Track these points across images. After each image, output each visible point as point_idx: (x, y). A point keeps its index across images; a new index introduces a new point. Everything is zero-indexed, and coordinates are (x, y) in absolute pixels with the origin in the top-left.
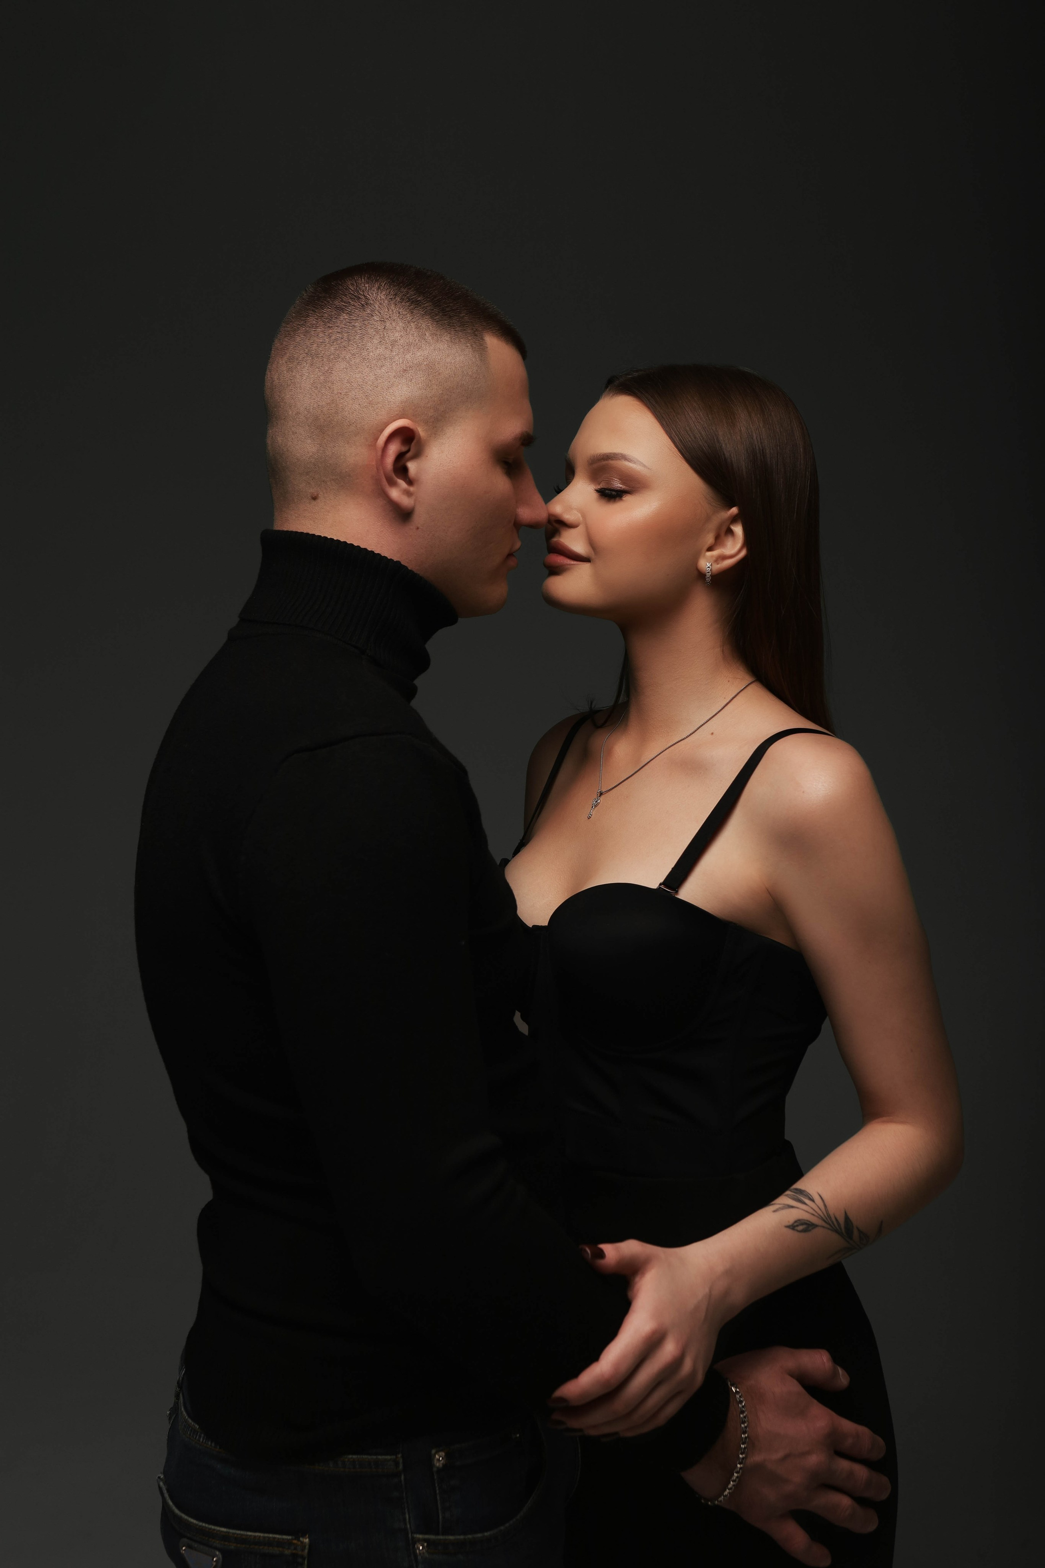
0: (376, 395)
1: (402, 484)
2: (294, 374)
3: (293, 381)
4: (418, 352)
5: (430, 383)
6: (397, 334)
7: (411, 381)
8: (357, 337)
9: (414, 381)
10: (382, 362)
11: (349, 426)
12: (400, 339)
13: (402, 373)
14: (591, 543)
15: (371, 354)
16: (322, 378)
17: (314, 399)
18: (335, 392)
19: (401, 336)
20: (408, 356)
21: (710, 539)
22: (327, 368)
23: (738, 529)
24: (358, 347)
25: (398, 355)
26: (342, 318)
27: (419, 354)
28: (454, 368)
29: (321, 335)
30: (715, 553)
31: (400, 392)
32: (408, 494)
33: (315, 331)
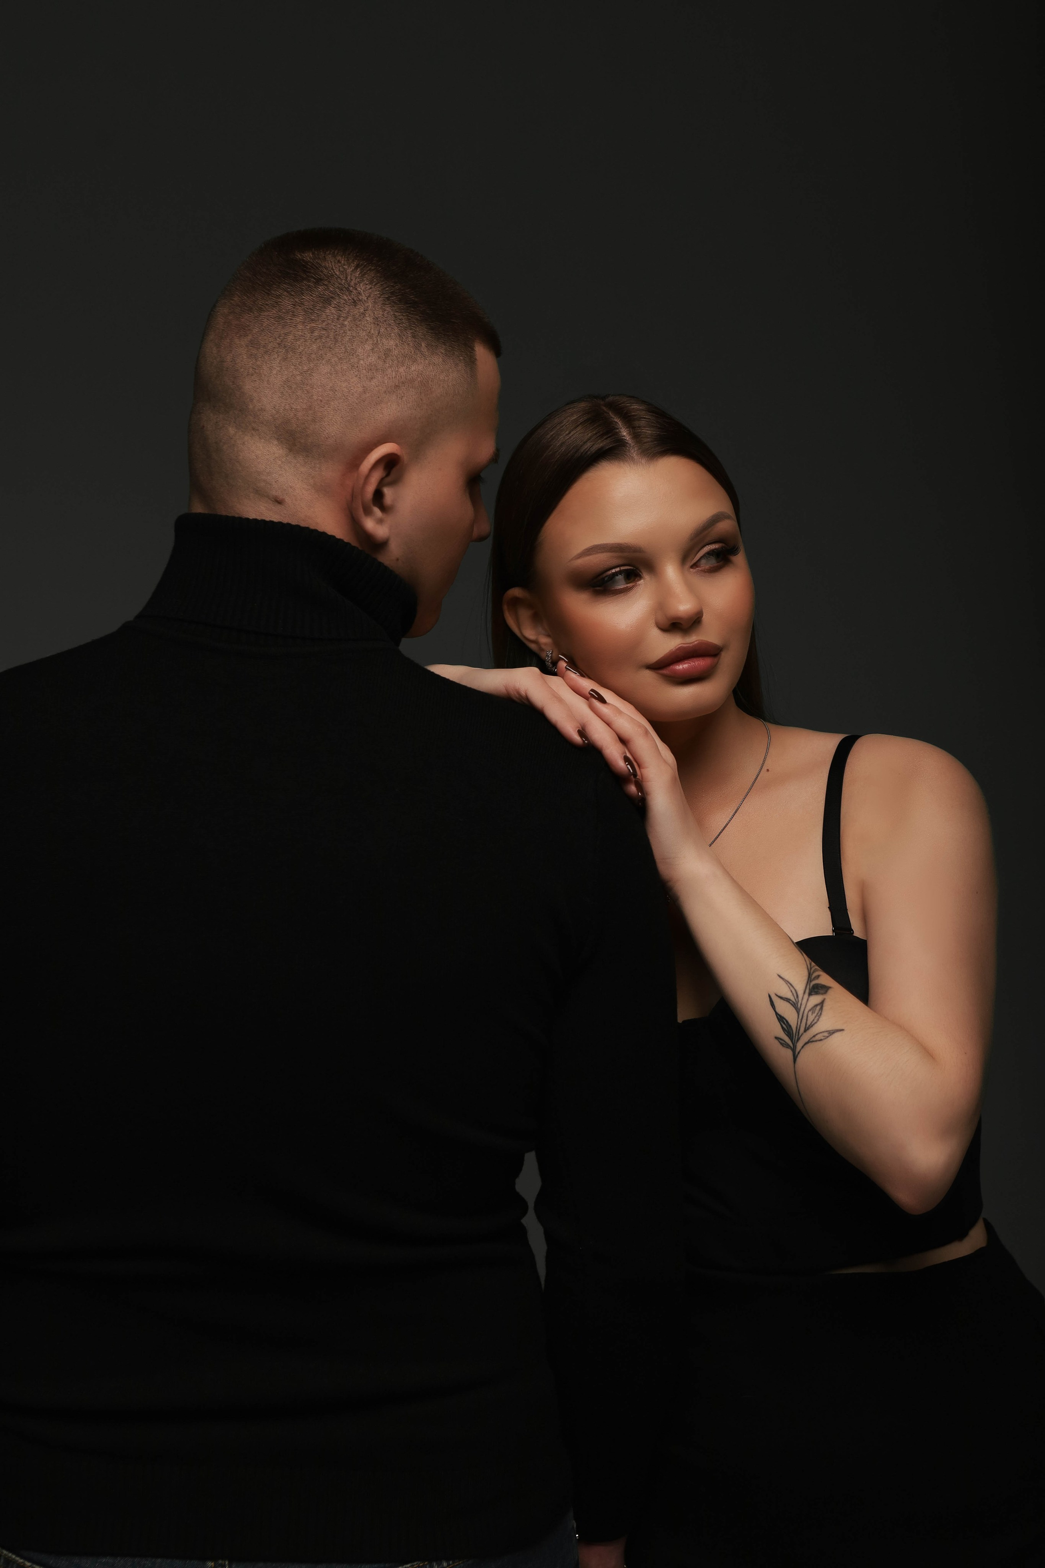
0: (362, 410)
1: (377, 512)
2: (258, 363)
3: (257, 371)
4: (412, 366)
5: (421, 402)
6: (392, 343)
7: (402, 399)
8: (347, 339)
9: (404, 399)
10: (373, 373)
11: (327, 438)
12: (395, 349)
13: (393, 389)
15: (362, 362)
16: (298, 378)
17: (287, 400)
18: (315, 397)
19: (396, 345)
20: (402, 370)
22: (306, 368)
24: (346, 351)
25: (390, 367)
26: (328, 311)
27: (413, 368)
28: (446, 387)
29: (300, 327)
31: (389, 410)
32: (383, 524)
33: (291, 319)
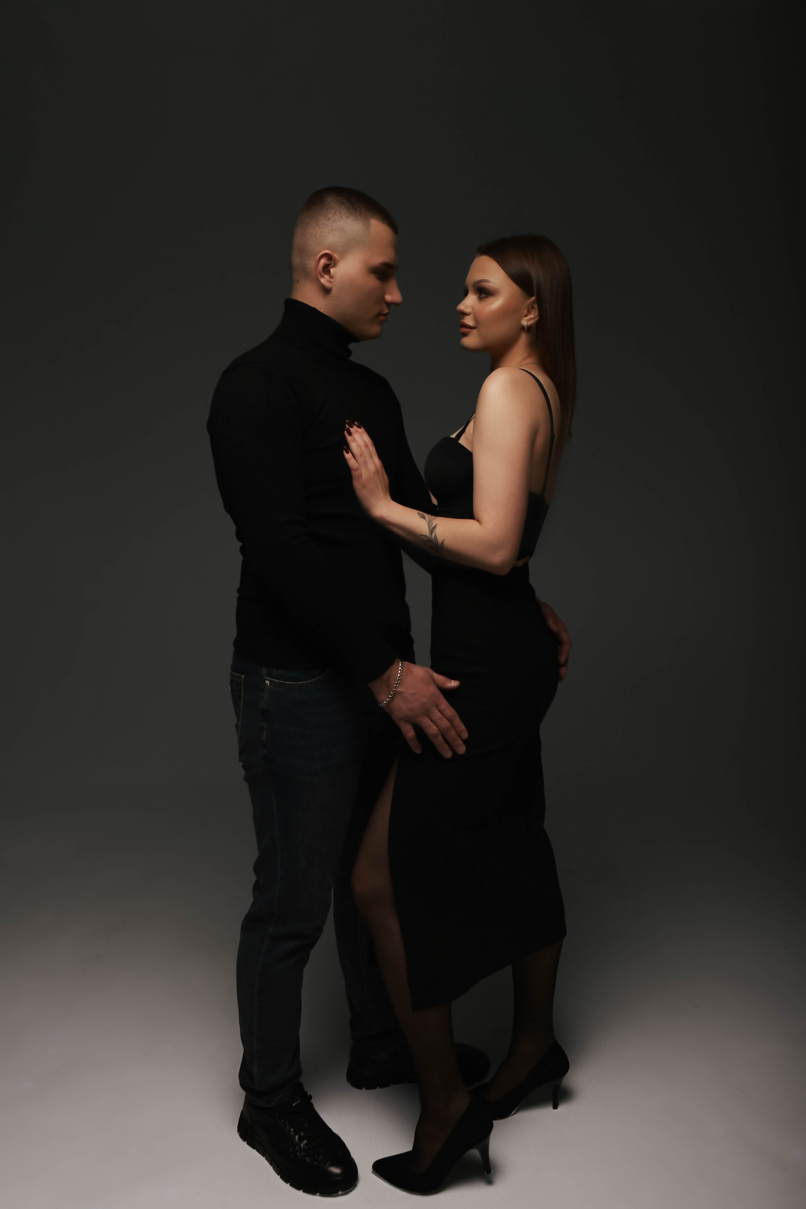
1: (327, 277)
11: (310, 252)
14: (476, 320)
21: (526, 312)
23: (536, 306)
30: (528, 317)
32: (330, 282)
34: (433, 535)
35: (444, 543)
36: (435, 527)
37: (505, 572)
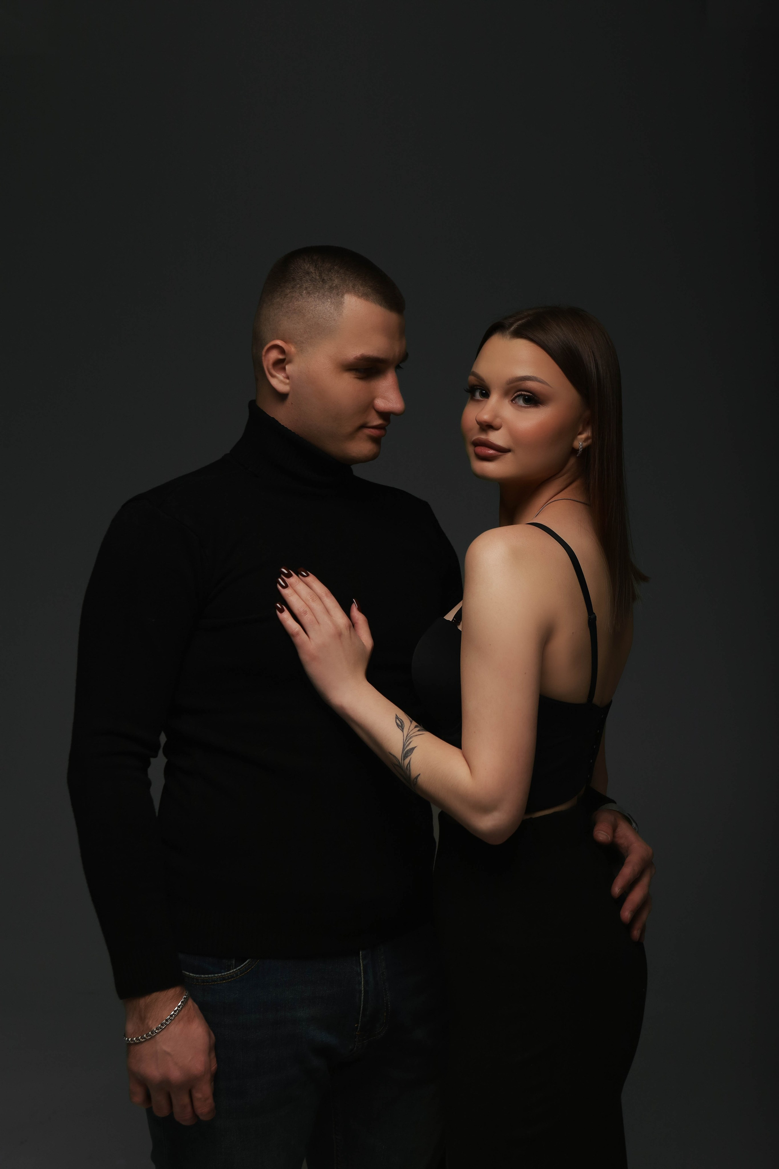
14: (512, 438)
21: (581, 428)
30: (583, 436)
32: (284, 383)
34: (407, 761)
35: (419, 778)
36: (413, 749)
37: (499, 842)
